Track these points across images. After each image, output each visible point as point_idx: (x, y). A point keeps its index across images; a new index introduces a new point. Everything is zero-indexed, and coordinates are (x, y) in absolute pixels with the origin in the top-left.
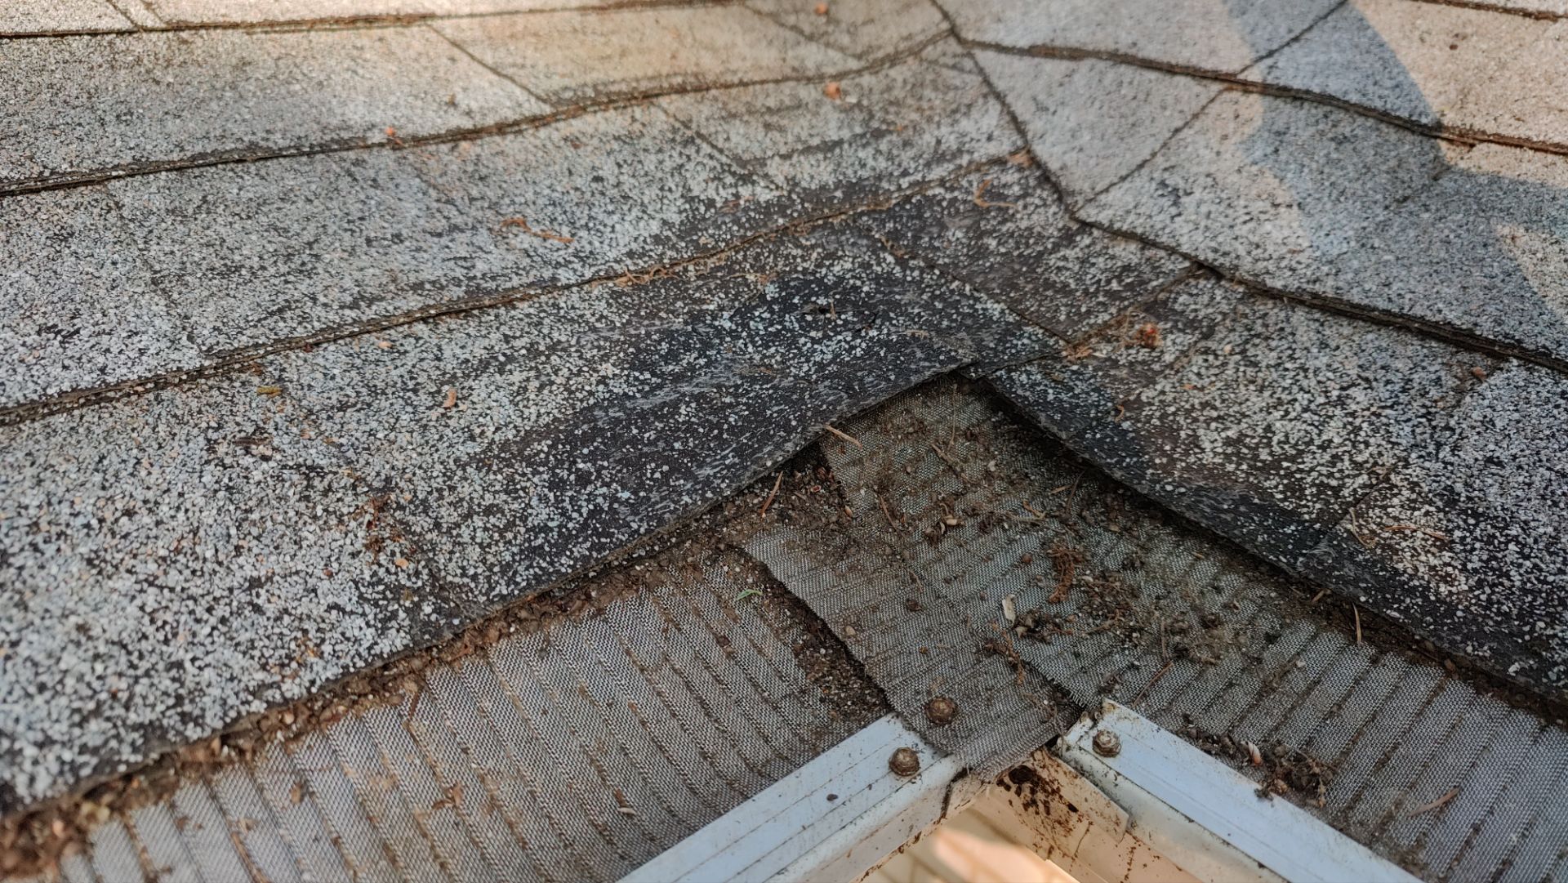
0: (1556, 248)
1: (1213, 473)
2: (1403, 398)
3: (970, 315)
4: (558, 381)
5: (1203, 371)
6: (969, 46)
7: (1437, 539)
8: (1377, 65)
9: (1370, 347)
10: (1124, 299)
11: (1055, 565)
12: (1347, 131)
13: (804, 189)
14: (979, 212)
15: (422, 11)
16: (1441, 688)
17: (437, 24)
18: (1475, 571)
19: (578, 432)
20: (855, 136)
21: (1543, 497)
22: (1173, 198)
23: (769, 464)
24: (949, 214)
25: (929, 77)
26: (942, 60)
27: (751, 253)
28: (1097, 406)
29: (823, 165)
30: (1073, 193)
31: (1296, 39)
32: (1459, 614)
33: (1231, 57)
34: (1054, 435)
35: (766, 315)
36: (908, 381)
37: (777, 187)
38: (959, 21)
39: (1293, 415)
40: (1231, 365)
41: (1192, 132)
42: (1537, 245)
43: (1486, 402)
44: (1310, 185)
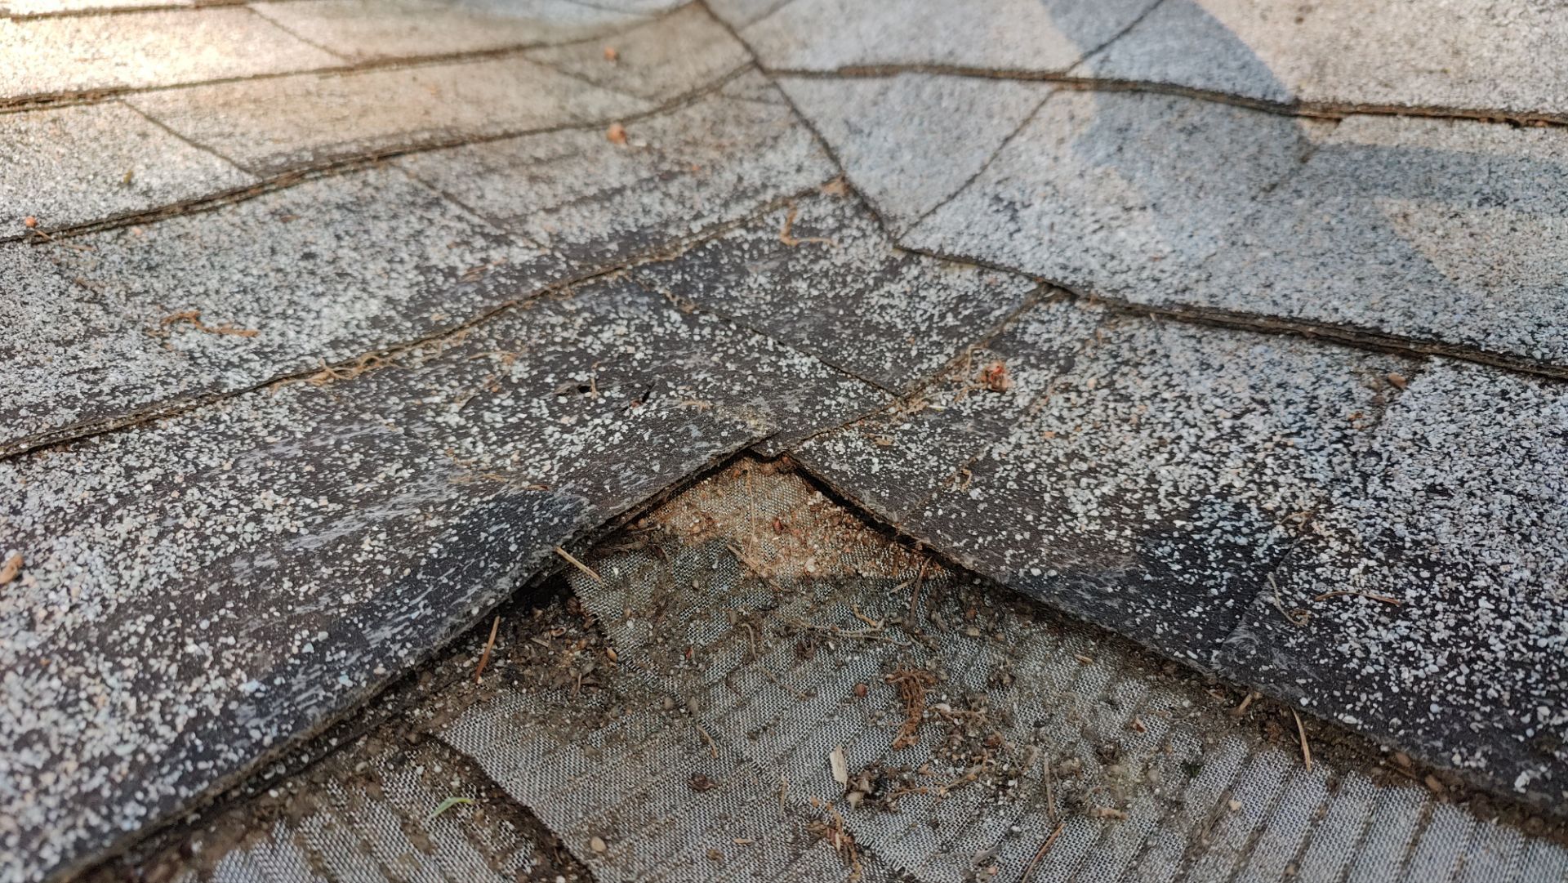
0: (1457, 222)
1: (1090, 546)
2: (1311, 421)
3: (770, 374)
4: (189, 524)
5: (1065, 413)
6: (773, 76)
7: (1386, 604)
8: (1219, 48)
9: (1260, 363)
10: (961, 336)
11: (899, 694)
12: (1196, 119)
13: (570, 245)
14: (786, 252)
15: (112, 84)
16: (1427, 818)
17: (128, 98)
18: (1443, 643)
19: (200, 597)
20: (641, 181)
21: (1509, 531)
22: (1009, 213)
23: (475, 611)
24: (752, 258)
25: (731, 113)
26: (746, 94)
27: (500, 326)
28: (936, 473)
29: (598, 215)
30: (895, 219)
31: (1127, 31)
32: (1434, 708)
33: (1059, 55)
34: (883, 517)
35: (510, 402)
36: (677, 470)
37: (540, 246)
38: (762, 51)
39: (1180, 457)
40: (1098, 403)
41: (1024, 139)
42: (1435, 221)
43: (1412, 415)
44: (1163, 182)
